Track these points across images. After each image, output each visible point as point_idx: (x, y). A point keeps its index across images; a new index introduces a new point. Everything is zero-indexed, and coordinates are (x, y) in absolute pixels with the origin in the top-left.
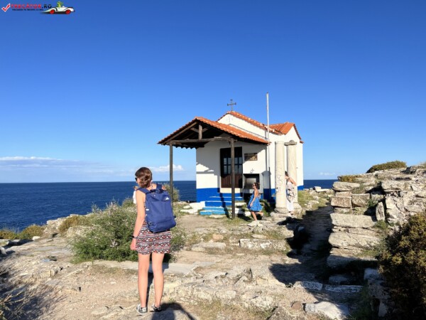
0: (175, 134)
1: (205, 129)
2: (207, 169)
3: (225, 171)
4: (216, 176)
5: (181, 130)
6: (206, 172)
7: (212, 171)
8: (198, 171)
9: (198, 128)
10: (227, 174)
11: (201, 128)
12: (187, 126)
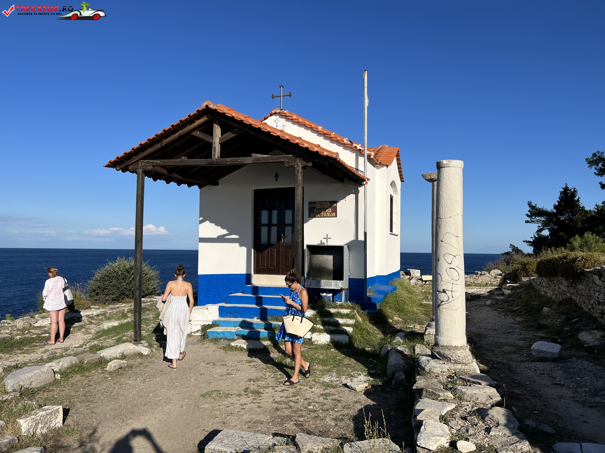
0: (152, 142)
1: (230, 135)
2: (225, 232)
3: (264, 238)
4: (244, 249)
5: (167, 134)
6: (221, 239)
7: (234, 236)
8: (201, 235)
9: (210, 133)
10: (269, 245)
11: (217, 130)
12: (183, 124)
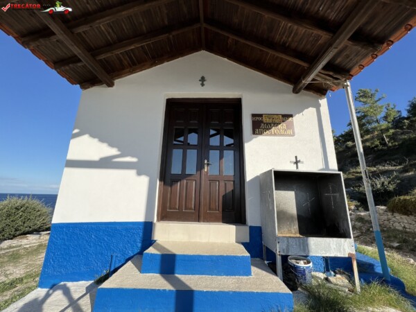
2: (114, 151)
4: (144, 180)
6: (105, 163)
7: (128, 159)
10: (183, 176)
